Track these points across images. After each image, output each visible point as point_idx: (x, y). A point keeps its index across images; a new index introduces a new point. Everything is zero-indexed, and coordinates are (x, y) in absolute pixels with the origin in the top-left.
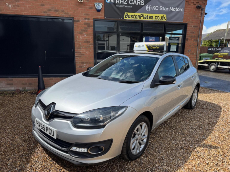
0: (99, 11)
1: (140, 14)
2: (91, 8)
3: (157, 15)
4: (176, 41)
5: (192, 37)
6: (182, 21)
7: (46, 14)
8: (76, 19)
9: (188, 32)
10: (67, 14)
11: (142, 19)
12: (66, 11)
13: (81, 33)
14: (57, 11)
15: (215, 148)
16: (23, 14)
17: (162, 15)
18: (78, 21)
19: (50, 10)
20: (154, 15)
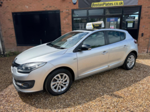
0: (75, 4)
1: (102, 3)
2: (70, 3)
3: (116, 2)
4: (132, 20)
5: (146, 15)
6: (137, 4)
7: (45, 10)
8: (61, 10)
9: (142, 12)
10: (56, 8)
11: (104, 6)
12: (55, 6)
13: (64, 19)
14: (50, 7)
15: (120, 97)
16: (34, 10)
17: (120, 2)
18: (62, 12)
19: (47, 7)
20: (113, 2)
